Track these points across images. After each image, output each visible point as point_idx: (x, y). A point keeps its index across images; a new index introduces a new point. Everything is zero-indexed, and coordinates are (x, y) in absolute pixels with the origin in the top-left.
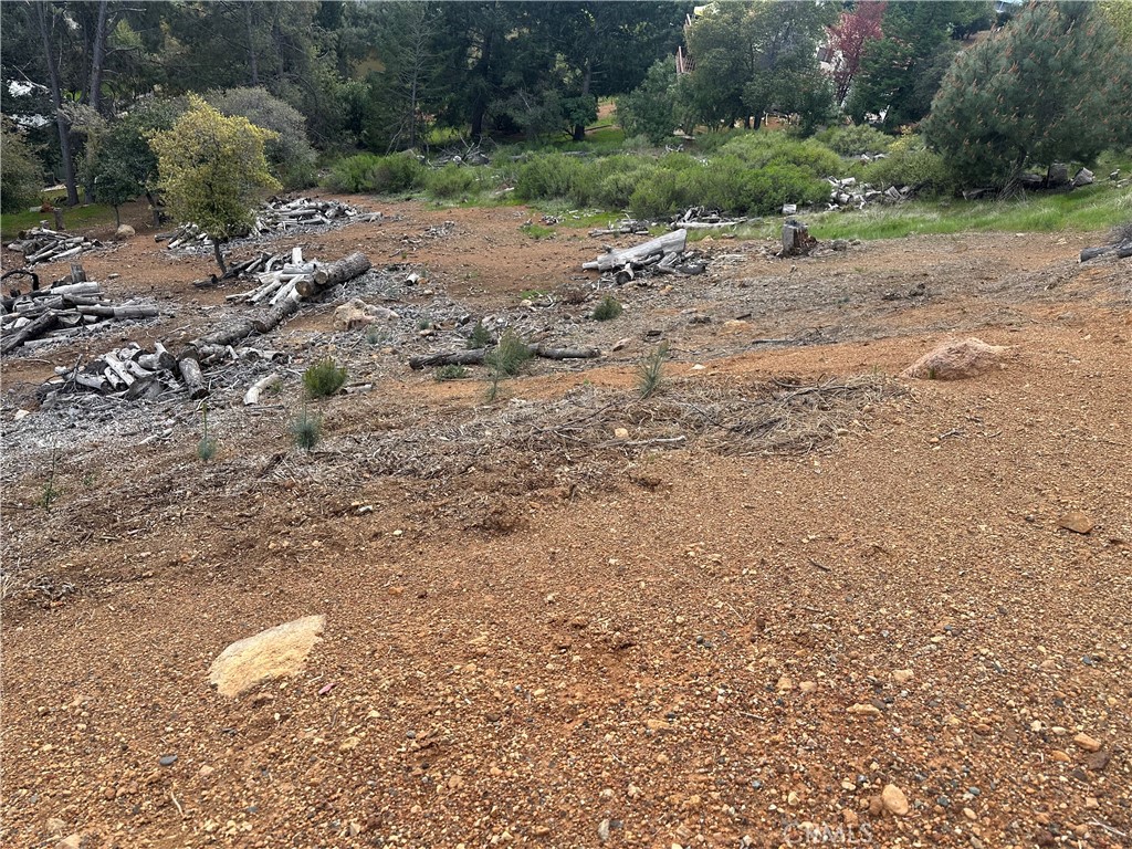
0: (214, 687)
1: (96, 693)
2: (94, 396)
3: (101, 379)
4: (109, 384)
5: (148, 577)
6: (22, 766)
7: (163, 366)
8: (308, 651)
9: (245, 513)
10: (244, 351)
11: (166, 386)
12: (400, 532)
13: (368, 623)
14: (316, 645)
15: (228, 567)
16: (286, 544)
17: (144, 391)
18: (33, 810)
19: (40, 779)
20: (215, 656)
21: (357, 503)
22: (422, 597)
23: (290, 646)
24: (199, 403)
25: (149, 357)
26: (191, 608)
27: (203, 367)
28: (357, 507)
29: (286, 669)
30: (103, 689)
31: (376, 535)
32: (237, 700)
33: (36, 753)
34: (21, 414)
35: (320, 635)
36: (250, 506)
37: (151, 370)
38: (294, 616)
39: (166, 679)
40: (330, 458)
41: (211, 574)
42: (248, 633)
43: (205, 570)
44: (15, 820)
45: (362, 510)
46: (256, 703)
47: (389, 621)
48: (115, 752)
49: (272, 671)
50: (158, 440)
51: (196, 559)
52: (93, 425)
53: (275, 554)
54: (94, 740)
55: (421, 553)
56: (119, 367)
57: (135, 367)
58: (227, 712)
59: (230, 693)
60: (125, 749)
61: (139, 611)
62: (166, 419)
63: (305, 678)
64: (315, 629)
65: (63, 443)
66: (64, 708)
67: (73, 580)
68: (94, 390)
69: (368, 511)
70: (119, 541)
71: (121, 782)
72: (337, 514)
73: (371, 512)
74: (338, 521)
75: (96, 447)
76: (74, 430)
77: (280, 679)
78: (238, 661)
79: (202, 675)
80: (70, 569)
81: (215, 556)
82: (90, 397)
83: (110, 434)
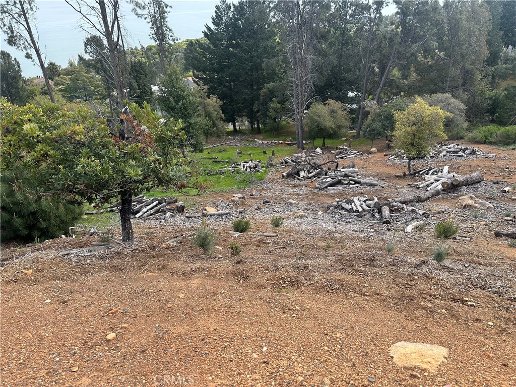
0: (392, 357)
1: (345, 335)
2: (346, 212)
3: (350, 207)
4: (353, 209)
5: (366, 295)
6: (317, 351)
7: (375, 207)
8: (439, 363)
9: (409, 283)
10: (411, 208)
11: (374, 215)
12: (493, 324)
13: (472, 365)
14: (443, 362)
15: (400, 305)
16: (430, 305)
17: (364, 215)
18: (319, 370)
19: (323, 360)
20: (393, 343)
21: (467, 299)
22: (505, 365)
23: (430, 356)
24: (385, 226)
25: (370, 202)
26: (383, 316)
27: (391, 211)
28: (466, 301)
29: (428, 367)
30: (347, 335)
31: (477, 320)
32: (402, 369)
33: (322, 348)
34: (320, 213)
35: (445, 358)
36: (411, 281)
37: (370, 207)
38: (432, 343)
39: (372, 343)
40: (450, 270)
41: (392, 305)
42: (408, 340)
43: (389, 302)
44: (313, 371)
45: (469, 303)
46: (412, 375)
47: (484, 369)
48: (350, 364)
49: (421, 364)
50: (367, 237)
51: (387, 296)
52: (343, 223)
53: (424, 308)
54: (343, 355)
55: (504, 341)
56: (358, 203)
57: (364, 205)
58: (398, 372)
59: (400, 364)
60: (354, 365)
61: (362, 309)
62: (371, 229)
63: (437, 376)
64: (444, 354)
65: (330, 227)
66: (333, 335)
67: (339, 285)
68: (346, 210)
69: (473, 305)
70: (355, 275)
71: (352, 378)
72: (455, 300)
73: (475, 307)
74: (456, 304)
75: (342, 232)
76: (336, 224)
77: (425, 370)
78: (403, 351)
79: (387, 349)
80: (339, 280)
81: (395, 298)
82: (344, 212)
83: (348, 229)
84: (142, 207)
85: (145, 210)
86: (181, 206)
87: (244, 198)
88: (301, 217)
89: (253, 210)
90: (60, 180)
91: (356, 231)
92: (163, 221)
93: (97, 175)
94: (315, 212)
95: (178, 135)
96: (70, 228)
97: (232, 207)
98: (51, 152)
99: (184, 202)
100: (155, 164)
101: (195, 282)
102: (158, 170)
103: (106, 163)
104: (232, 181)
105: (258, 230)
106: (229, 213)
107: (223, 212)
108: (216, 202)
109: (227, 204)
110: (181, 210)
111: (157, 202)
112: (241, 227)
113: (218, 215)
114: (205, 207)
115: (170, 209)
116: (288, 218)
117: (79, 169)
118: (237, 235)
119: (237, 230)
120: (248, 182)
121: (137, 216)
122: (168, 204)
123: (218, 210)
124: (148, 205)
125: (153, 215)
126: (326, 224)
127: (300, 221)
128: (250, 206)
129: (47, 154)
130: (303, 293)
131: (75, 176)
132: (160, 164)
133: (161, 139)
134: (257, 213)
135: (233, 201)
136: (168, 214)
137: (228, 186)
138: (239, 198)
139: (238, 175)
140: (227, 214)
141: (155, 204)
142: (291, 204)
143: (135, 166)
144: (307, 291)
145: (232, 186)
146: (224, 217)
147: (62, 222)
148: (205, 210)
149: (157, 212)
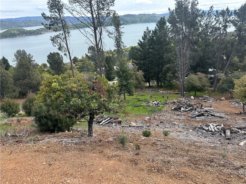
2: (205, 131)
3: (208, 128)
4: (209, 130)
7: (222, 130)
9: (227, 179)
10: (243, 132)
11: (221, 134)
17: (216, 134)
24: (227, 141)
25: (219, 127)
27: (231, 133)
34: (191, 130)
36: (229, 178)
37: (219, 130)
50: (215, 146)
52: (203, 137)
56: (212, 127)
57: (215, 128)
62: (219, 142)
65: (196, 139)
67: (183, 175)
70: (196, 170)
75: (202, 142)
76: (199, 137)
80: (184, 172)
82: (204, 131)
83: (206, 141)
85: (104, 121)
86: (120, 121)
87: (150, 119)
88: (180, 132)
89: (155, 125)
90: (63, 107)
91: (210, 142)
92: (111, 127)
93: (79, 106)
94: (188, 130)
95: (116, 89)
97: (144, 124)
98: (62, 95)
99: (122, 119)
101: (112, 162)
102: (105, 105)
103: (84, 101)
104: (146, 110)
105: (156, 136)
106: (142, 126)
107: (139, 125)
108: (136, 120)
109: (142, 122)
110: (120, 123)
111: (110, 118)
112: (147, 134)
113: (137, 127)
114: (131, 122)
115: (115, 122)
116: (173, 132)
117: (71, 103)
118: (143, 138)
119: (144, 136)
120: (153, 111)
121: (100, 124)
122: (115, 119)
123: (137, 124)
124: (106, 119)
125: (107, 124)
126: (193, 137)
127: (179, 134)
128: (153, 123)
129: (60, 96)
130: (163, 177)
131: (70, 106)
132: (106, 102)
133: (108, 91)
134: (157, 127)
135: (145, 120)
136: (114, 124)
137: (143, 113)
138: (148, 119)
139: (148, 107)
140: (141, 126)
141: (108, 119)
142: (175, 124)
143: (95, 102)
144: (164, 176)
145: (146, 113)
146: (139, 128)
147: (67, 125)
148: (131, 124)
149: (109, 123)
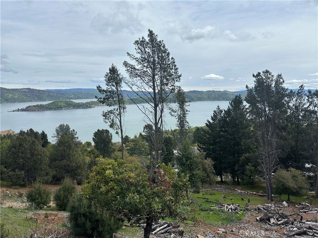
84: (157, 227)
85: (158, 229)
86: (182, 230)
90: (116, 205)
93: (136, 205)
95: (185, 184)
96: (114, 234)
98: (116, 187)
99: (184, 228)
100: (169, 202)
102: (171, 206)
103: (142, 198)
104: (218, 217)
108: (205, 232)
109: (213, 235)
110: (181, 233)
111: (167, 225)
114: (198, 235)
115: (174, 232)
117: (127, 200)
120: (229, 220)
121: (154, 233)
122: (174, 227)
124: (161, 226)
125: (163, 234)
129: (113, 188)
131: (124, 204)
132: (172, 202)
133: (175, 186)
135: (218, 234)
136: (173, 235)
137: (215, 221)
138: (223, 232)
139: (222, 213)
141: (165, 226)
143: (158, 202)
145: (218, 221)
147: (111, 229)
148: (198, 237)
149: (166, 232)
